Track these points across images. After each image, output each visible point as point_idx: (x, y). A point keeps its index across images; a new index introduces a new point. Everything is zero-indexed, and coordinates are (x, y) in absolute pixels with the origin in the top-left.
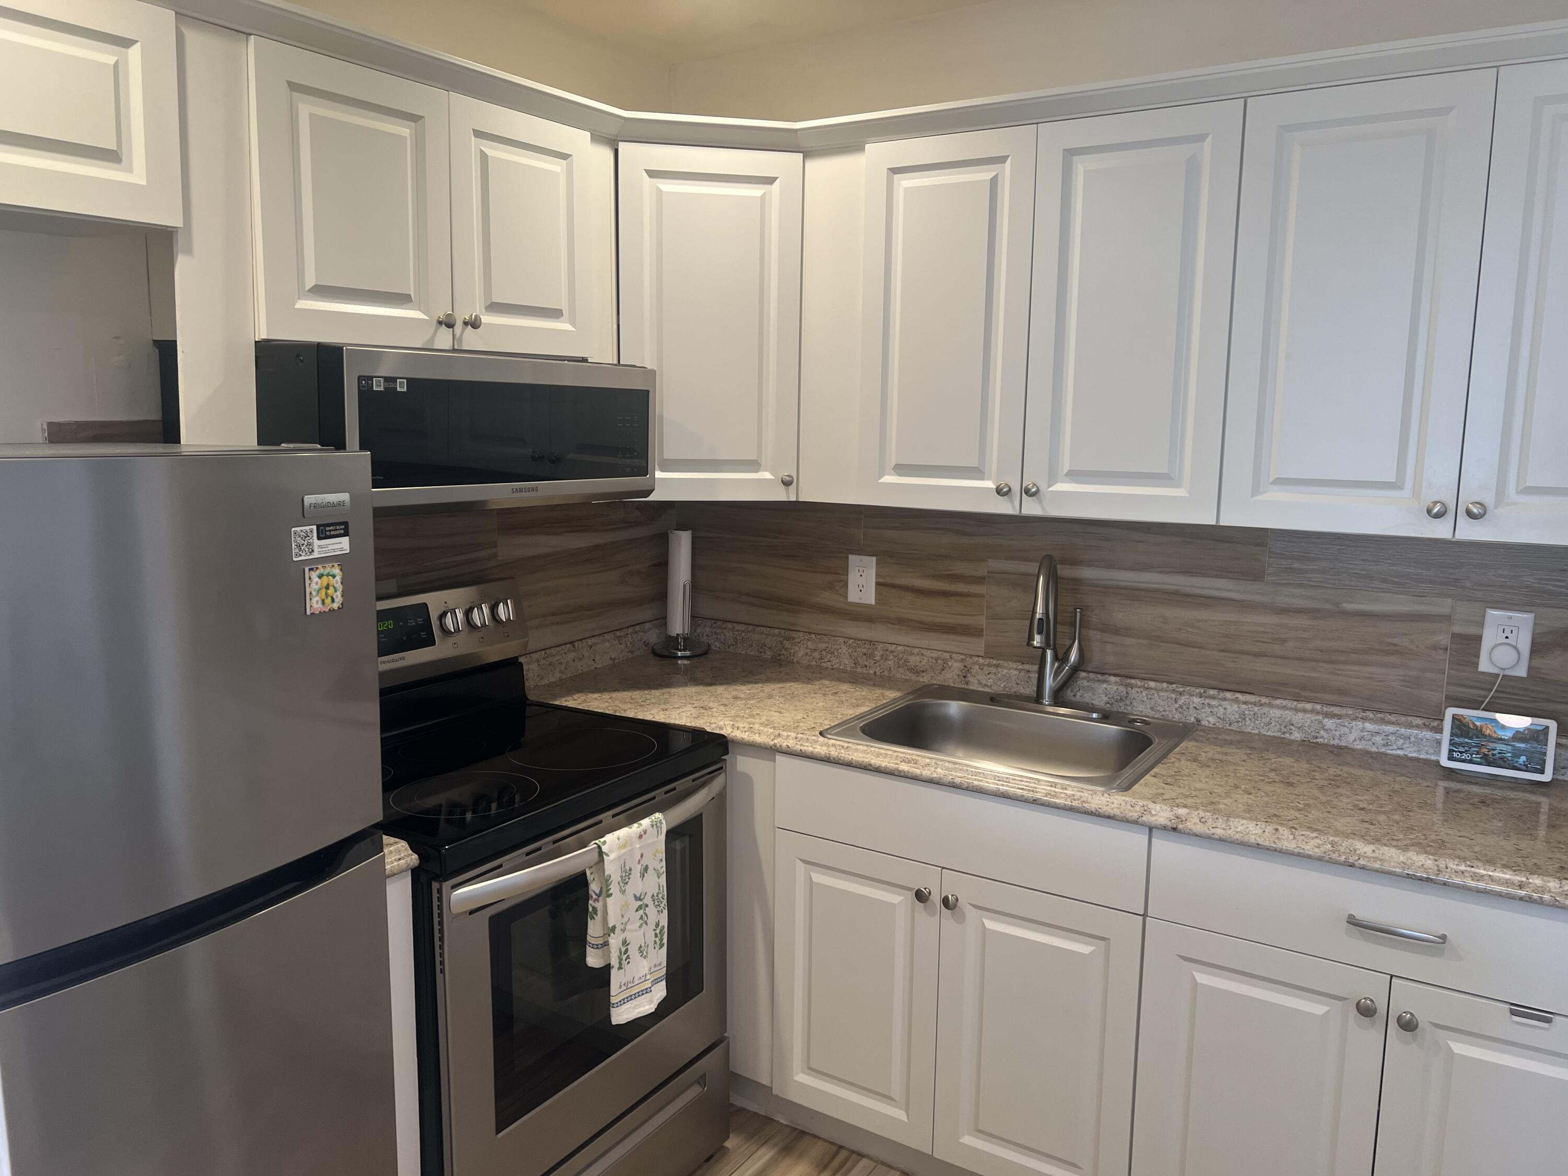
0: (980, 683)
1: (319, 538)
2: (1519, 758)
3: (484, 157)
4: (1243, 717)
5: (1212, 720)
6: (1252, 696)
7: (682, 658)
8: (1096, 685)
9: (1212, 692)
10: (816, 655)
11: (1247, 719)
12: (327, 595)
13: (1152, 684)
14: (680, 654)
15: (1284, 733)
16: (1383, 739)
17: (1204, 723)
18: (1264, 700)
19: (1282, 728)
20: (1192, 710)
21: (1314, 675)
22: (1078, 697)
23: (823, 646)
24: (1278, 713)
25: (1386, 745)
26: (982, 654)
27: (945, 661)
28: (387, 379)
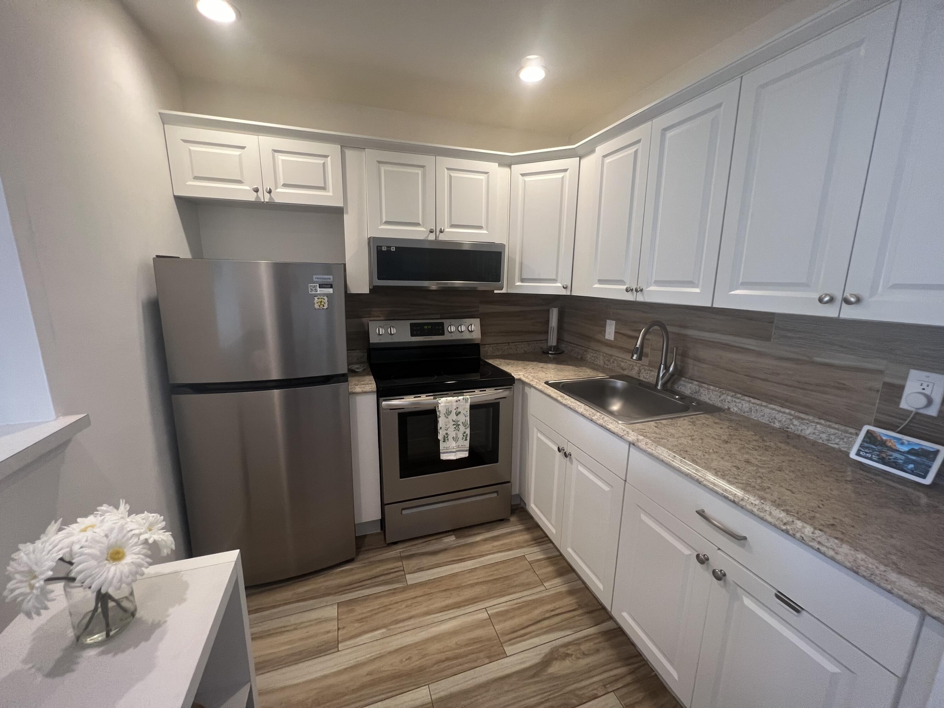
0: (644, 377)
1: (319, 288)
2: (908, 465)
3: (450, 176)
4: (751, 410)
5: (736, 409)
6: (758, 401)
7: (551, 354)
8: (686, 384)
9: (739, 396)
10: (593, 358)
11: (753, 412)
12: (321, 304)
13: (712, 387)
14: (550, 352)
15: (770, 422)
16: (827, 437)
17: (732, 410)
18: (764, 404)
19: (770, 419)
20: (727, 403)
21: (792, 394)
22: (679, 389)
23: (595, 355)
24: (768, 411)
25: (828, 440)
26: (647, 365)
27: (633, 366)
28: (387, 247)
